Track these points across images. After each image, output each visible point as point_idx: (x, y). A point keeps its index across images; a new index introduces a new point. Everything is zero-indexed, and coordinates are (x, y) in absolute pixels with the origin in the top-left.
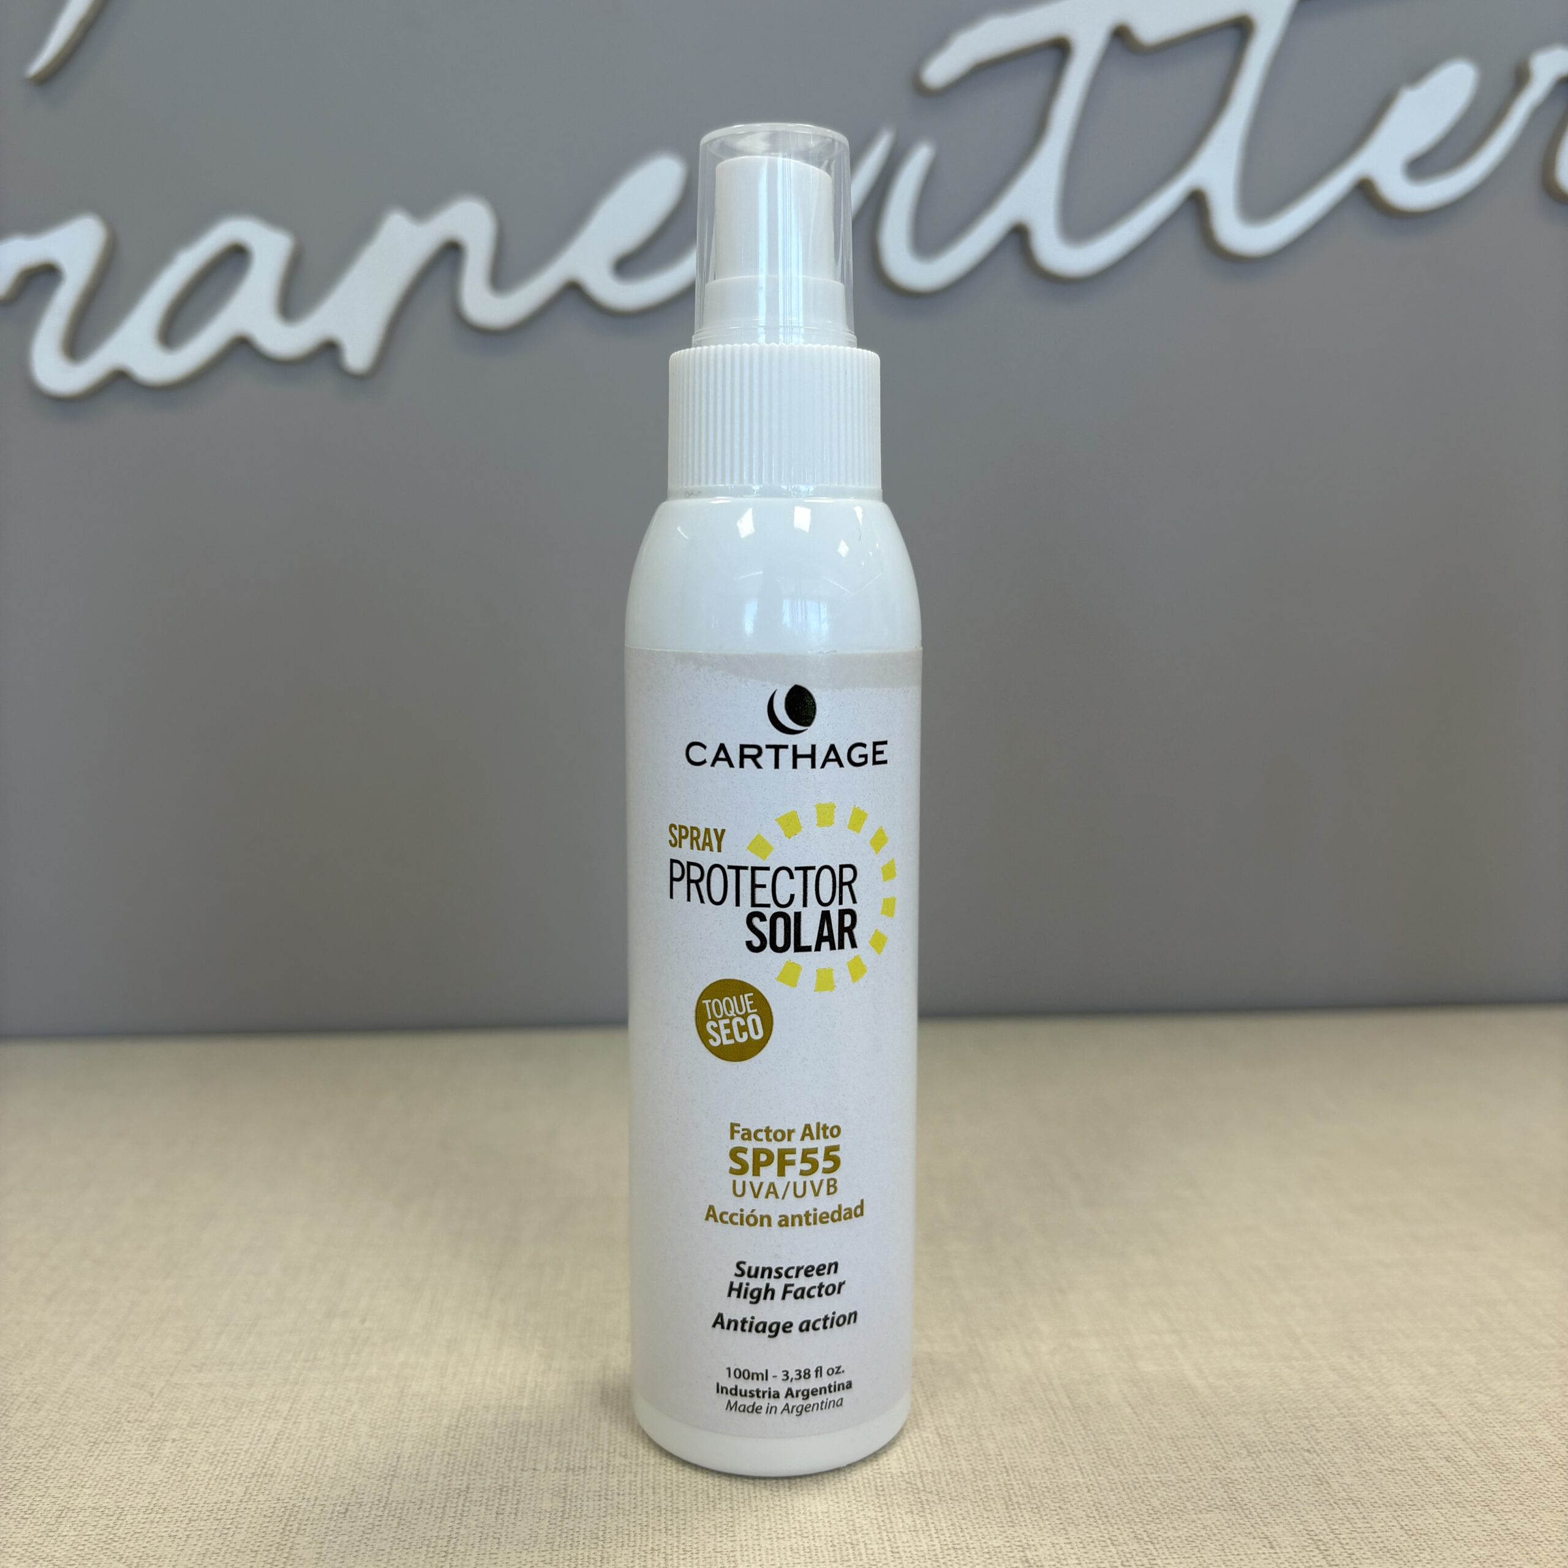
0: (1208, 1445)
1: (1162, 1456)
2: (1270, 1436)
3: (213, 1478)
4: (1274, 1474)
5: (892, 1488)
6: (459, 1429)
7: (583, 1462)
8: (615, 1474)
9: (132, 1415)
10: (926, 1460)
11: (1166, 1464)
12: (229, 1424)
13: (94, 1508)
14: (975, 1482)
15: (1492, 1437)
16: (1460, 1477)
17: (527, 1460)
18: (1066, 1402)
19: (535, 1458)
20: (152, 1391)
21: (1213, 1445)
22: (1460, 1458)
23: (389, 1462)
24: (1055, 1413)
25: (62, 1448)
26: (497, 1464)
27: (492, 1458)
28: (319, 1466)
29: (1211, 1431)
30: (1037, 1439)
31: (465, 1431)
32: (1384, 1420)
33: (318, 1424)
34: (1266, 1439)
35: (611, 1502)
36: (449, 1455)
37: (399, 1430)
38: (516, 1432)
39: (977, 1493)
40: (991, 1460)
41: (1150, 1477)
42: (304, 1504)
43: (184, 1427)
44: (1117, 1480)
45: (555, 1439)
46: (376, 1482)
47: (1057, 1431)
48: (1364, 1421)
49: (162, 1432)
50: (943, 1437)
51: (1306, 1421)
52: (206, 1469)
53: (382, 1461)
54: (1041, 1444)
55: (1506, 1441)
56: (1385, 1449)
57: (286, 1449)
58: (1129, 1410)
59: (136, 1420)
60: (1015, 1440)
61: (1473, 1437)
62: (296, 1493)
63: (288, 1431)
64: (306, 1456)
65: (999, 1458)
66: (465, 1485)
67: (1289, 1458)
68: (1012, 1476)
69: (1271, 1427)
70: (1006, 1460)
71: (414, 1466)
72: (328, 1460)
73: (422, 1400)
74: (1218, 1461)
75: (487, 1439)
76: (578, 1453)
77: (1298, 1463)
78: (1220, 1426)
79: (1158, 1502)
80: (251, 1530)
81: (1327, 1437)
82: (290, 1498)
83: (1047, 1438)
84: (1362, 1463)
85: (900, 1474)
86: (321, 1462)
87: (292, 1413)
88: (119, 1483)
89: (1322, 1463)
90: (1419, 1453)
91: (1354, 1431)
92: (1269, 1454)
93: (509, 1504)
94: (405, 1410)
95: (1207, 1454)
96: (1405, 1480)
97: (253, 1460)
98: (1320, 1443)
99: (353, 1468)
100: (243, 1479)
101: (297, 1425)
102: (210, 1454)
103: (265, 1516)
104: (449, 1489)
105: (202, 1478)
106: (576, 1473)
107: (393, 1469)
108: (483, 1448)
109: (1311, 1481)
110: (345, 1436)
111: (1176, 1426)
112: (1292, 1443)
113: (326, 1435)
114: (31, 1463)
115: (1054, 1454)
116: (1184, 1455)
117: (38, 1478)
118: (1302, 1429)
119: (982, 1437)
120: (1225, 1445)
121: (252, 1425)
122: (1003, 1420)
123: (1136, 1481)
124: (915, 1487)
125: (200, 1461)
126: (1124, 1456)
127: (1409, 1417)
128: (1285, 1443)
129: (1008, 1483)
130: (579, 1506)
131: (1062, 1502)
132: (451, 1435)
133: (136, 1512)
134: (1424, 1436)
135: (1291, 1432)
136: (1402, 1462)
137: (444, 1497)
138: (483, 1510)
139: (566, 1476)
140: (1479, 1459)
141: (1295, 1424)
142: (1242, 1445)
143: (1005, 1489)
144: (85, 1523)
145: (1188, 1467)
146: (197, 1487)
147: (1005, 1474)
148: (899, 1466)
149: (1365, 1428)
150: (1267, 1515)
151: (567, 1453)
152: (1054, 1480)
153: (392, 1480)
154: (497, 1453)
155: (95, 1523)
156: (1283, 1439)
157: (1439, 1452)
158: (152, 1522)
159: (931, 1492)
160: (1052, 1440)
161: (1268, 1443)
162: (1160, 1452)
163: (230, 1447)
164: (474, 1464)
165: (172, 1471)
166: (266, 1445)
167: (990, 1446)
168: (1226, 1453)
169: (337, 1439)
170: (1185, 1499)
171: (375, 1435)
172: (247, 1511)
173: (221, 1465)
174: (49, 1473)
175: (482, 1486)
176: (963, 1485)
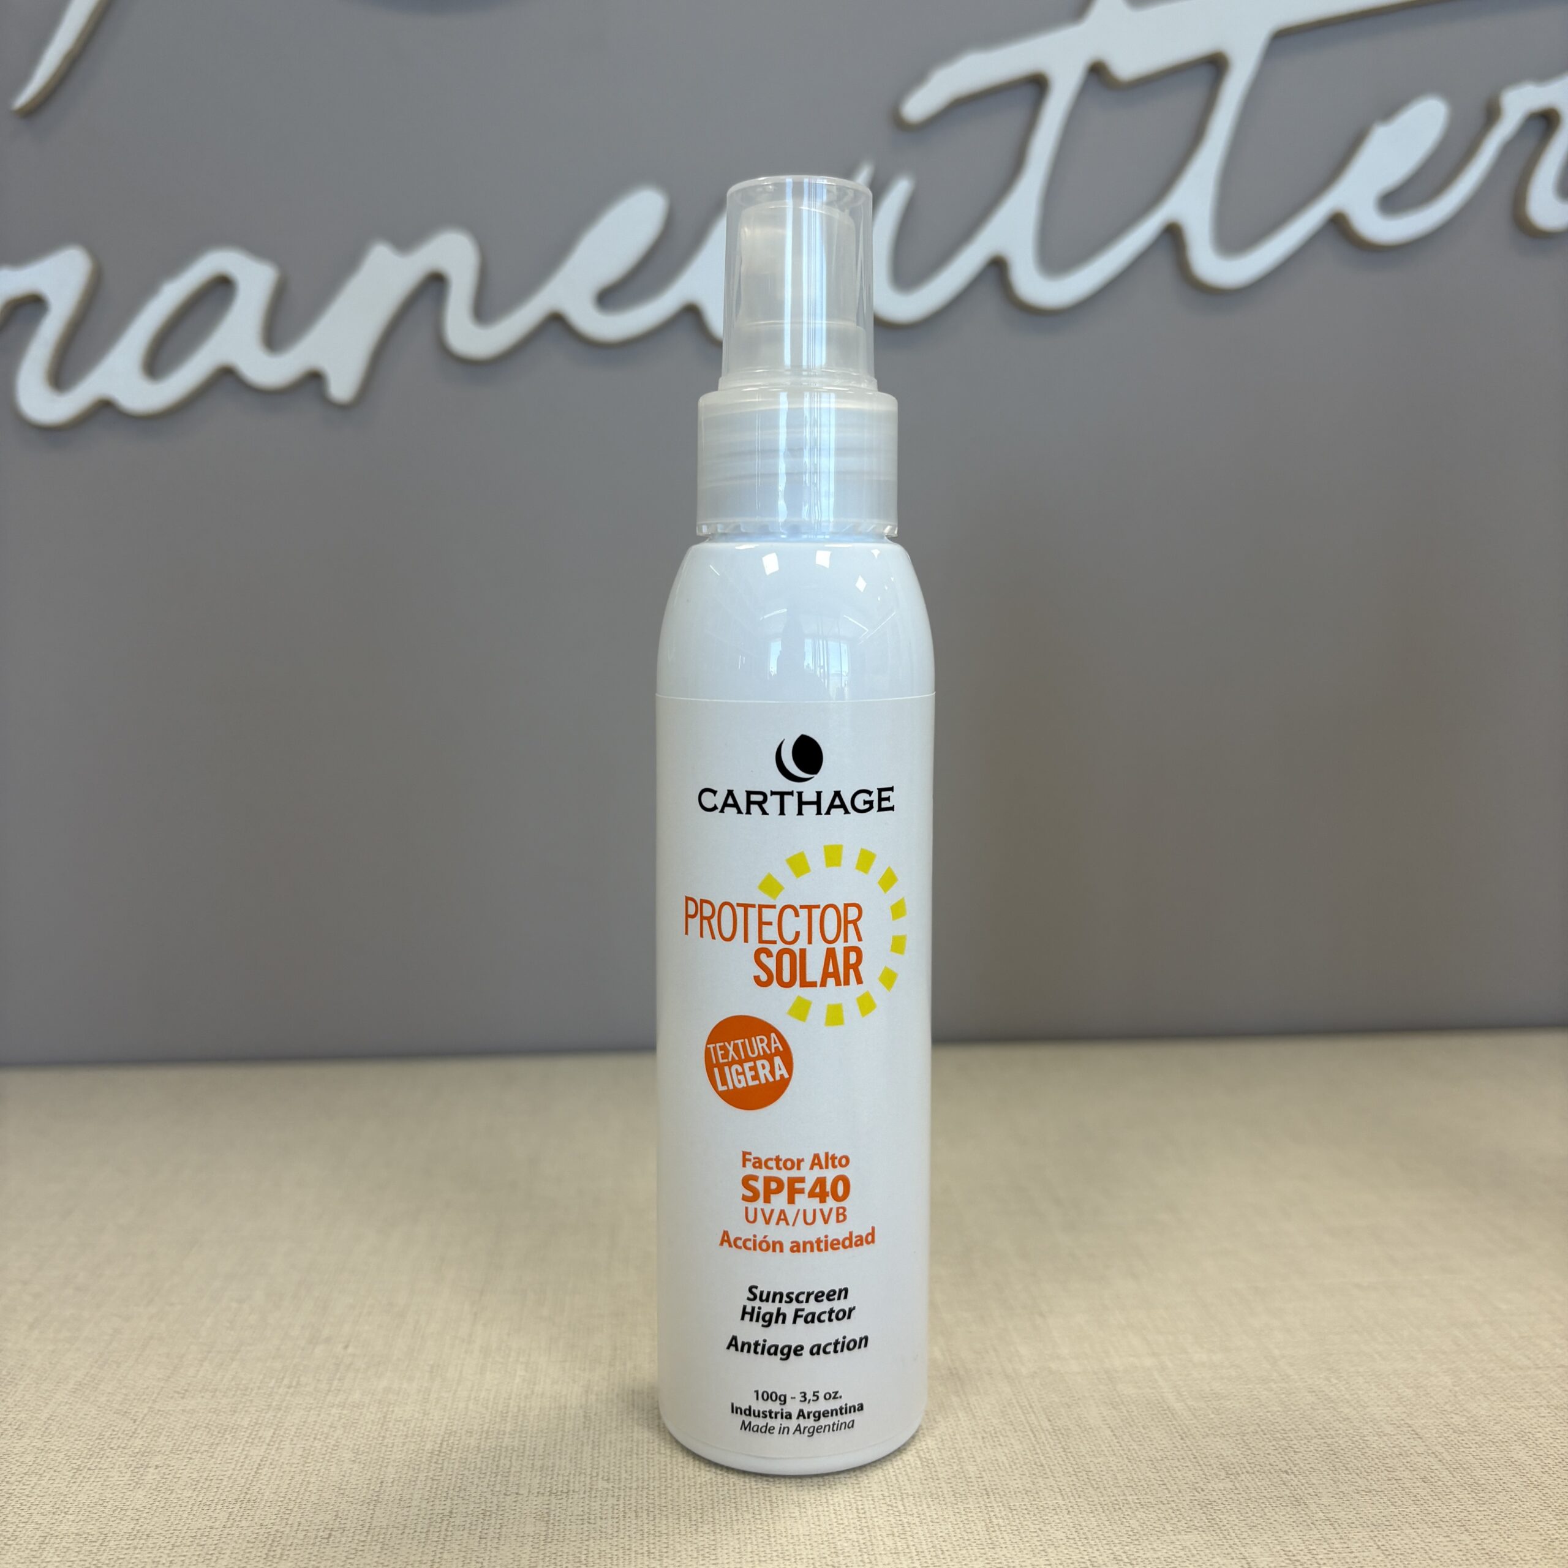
0: (1187, 1466)
1: (1142, 1477)
2: (1249, 1457)
3: (196, 1505)
4: (1252, 1495)
5: (873, 1511)
6: (442, 1454)
7: (565, 1487)
8: (598, 1499)
9: (115, 1441)
10: (907, 1482)
11: (1146, 1486)
12: (212, 1450)
13: (77, 1534)
14: (956, 1504)
15: (1468, 1458)
16: (1436, 1498)
17: (510, 1485)
18: (1046, 1424)
19: (517, 1482)
20: (135, 1418)
21: (1191, 1467)
22: (1436, 1478)
23: (372, 1488)
24: (1035, 1436)
25: (45, 1474)
26: (480, 1488)
27: (475, 1483)
28: (302, 1491)
29: (1190, 1452)
30: (1017, 1461)
31: (448, 1456)
32: (1361, 1441)
33: (302, 1449)
34: (1244, 1461)
35: (593, 1526)
36: (433, 1480)
37: (382, 1455)
38: (499, 1457)
39: (958, 1515)
40: (971, 1482)
41: (1130, 1498)
42: (288, 1529)
43: (167, 1453)
44: (1097, 1501)
45: (538, 1464)
46: (359, 1508)
47: (1037, 1454)
48: (1340, 1442)
49: (144, 1458)
50: (924, 1460)
51: (1284, 1442)
52: (188, 1495)
53: (365, 1486)
54: (1021, 1467)
55: (1481, 1461)
56: (1363, 1470)
57: (270, 1474)
58: (1108, 1432)
59: (119, 1447)
60: (995, 1462)
61: (1449, 1458)
62: (279, 1519)
63: (272, 1457)
64: (289, 1482)
65: (980, 1480)
66: (448, 1510)
67: (1268, 1480)
68: (992, 1498)
69: (1249, 1449)
70: (986, 1483)
71: (397, 1491)
72: (311, 1485)
73: (404, 1425)
74: (1197, 1483)
75: (471, 1463)
76: (560, 1477)
77: (1276, 1485)
78: (1199, 1448)
79: (1138, 1523)
80: (234, 1556)
81: (1304, 1458)
82: (273, 1524)
83: (1027, 1461)
84: (1339, 1483)
85: (881, 1497)
86: (304, 1487)
87: (274, 1439)
88: (102, 1509)
89: (1300, 1484)
90: (1396, 1474)
91: (1331, 1452)
92: (1248, 1476)
93: (492, 1529)
94: (388, 1436)
95: (1186, 1475)
96: (1382, 1501)
97: (236, 1486)
98: (1298, 1464)
99: (336, 1494)
100: (226, 1504)
101: (280, 1451)
102: (193, 1480)
103: (248, 1542)
104: (432, 1514)
105: (185, 1504)
106: (559, 1497)
107: (376, 1494)
108: (466, 1472)
109: (1289, 1502)
110: (328, 1461)
111: (1156, 1448)
112: (1271, 1465)
113: (309, 1461)
114: (14, 1489)
115: (1034, 1476)
116: (1163, 1476)
117: (21, 1504)
118: (1280, 1450)
119: (962, 1460)
120: (1204, 1466)
121: (235, 1451)
122: (984, 1442)
123: (1116, 1502)
124: (895, 1509)
125: (183, 1488)
126: (1104, 1478)
127: (1385, 1438)
128: (1262, 1464)
129: (989, 1505)
130: (562, 1530)
131: (1042, 1524)
132: (434, 1460)
133: (119, 1538)
134: (1401, 1457)
135: (1269, 1454)
136: (1379, 1483)
137: (427, 1521)
138: (466, 1535)
139: (549, 1500)
140: (1455, 1480)
141: (1273, 1446)
142: (1221, 1467)
143: (986, 1512)
144: (68, 1549)
145: (1167, 1489)
146: (180, 1513)
147: (986, 1497)
148: (880, 1489)
149: (1342, 1449)
150: (1245, 1535)
151: (549, 1477)
152: (1033, 1503)
153: (375, 1506)
154: (480, 1478)
155: (78, 1549)
156: (1261, 1460)
157: (1415, 1473)
158: (136, 1548)
159: (912, 1515)
160: (1033, 1463)
161: (1247, 1465)
162: (1140, 1474)
163: (213, 1474)
164: (457, 1489)
165: (155, 1497)
166: (249, 1472)
167: (972, 1470)
168: (1205, 1475)
169: (320, 1464)
170: (1164, 1520)
171: (359, 1460)
172: (230, 1537)
173: (204, 1490)
174: (32, 1500)
175: (464, 1511)
176: (944, 1507)
